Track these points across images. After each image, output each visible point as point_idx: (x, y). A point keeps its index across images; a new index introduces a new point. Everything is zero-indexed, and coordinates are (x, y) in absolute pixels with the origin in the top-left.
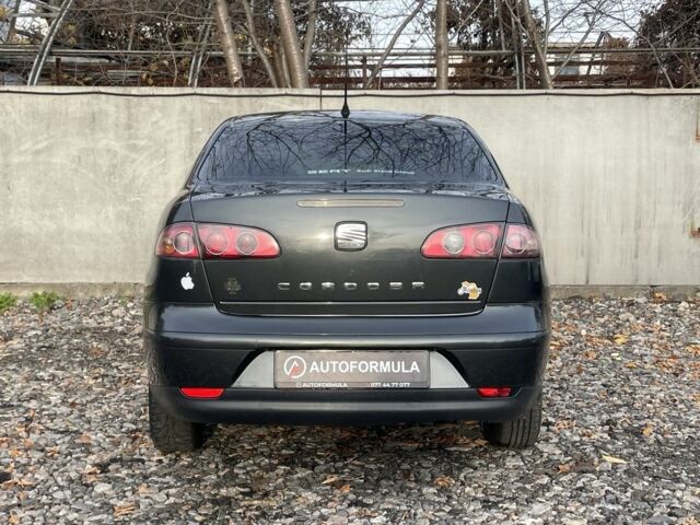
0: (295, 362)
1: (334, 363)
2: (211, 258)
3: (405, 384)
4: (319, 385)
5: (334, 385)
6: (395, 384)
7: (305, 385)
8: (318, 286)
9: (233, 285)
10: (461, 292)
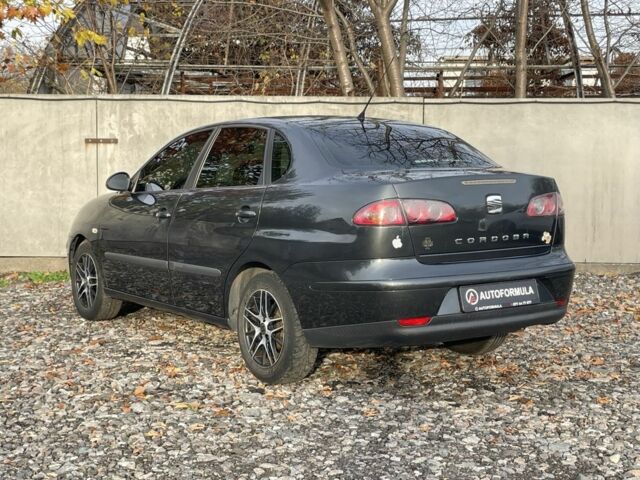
0: (472, 294)
1: (492, 292)
2: (411, 224)
3: (529, 302)
4: (487, 308)
5: (496, 307)
6: (524, 303)
7: (481, 309)
8: (477, 240)
9: (428, 243)
10: (543, 239)
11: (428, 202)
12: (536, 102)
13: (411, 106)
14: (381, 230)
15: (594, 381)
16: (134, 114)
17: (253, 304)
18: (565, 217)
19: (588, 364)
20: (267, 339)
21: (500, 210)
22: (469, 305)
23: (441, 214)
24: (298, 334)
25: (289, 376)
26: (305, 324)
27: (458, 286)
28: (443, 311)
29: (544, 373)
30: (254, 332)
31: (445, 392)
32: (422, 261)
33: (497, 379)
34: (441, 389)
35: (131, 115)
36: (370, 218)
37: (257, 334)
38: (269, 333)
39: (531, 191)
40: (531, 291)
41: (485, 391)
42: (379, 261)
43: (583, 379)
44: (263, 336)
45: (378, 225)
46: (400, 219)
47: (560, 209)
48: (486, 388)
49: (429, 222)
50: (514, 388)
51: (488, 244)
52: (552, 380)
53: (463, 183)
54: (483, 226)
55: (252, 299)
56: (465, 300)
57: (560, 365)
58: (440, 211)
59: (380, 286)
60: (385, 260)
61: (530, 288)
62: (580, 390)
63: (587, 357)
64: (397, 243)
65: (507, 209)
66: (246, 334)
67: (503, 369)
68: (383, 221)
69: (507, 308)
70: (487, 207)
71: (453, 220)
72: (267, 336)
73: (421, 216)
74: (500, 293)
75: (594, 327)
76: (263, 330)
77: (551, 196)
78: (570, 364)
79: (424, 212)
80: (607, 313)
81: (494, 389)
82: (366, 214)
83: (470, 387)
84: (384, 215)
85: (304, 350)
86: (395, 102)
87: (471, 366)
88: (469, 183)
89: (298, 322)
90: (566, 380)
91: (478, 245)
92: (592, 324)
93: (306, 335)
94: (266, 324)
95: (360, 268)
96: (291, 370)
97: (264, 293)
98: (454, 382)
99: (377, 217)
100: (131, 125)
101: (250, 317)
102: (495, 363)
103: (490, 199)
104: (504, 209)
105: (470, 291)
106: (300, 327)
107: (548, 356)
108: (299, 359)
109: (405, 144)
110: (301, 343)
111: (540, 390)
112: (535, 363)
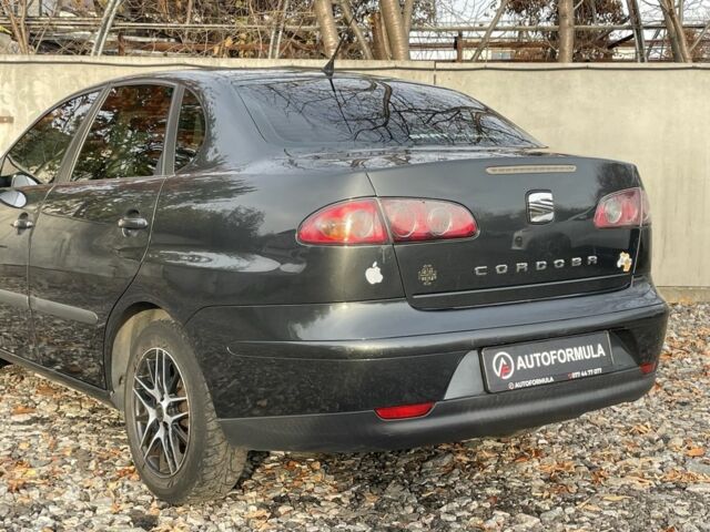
0: (503, 361)
1: (537, 355)
2: (398, 241)
3: (598, 371)
4: (529, 383)
5: (543, 381)
6: (591, 372)
7: (517, 385)
8: (512, 268)
9: (428, 275)
10: (619, 264)
11: (427, 202)
12: (587, 68)
13: (417, 72)
14: (346, 252)
15: (697, 489)
16: (36, 83)
17: (146, 371)
18: (652, 227)
19: (680, 455)
20: (167, 429)
21: (550, 216)
22: (500, 379)
23: (450, 224)
24: (212, 425)
25: (198, 494)
26: (221, 411)
27: (480, 347)
28: (453, 392)
29: (616, 473)
30: (147, 417)
31: (459, 520)
32: (417, 306)
33: (542, 489)
34: (450, 513)
35: (31, 84)
36: (327, 231)
37: (151, 420)
38: (169, 419)
39: (597, 186)
40: (601, 351)
41: (524, 517)
42: (344, 307)
43: (678, 487)
44: (161, 424)
45: (342, 245)
46: (380, 233)
47: (645, 216)
48: (526, 511)
49: (429, 238)
50: (570, 510)
51: (532, 275)
52: (629, 491)
53: (489, 170)
54: (519, 242)
55: (144, 362)
56: (491, 370)
57: (637, 455)
58: (447, 218)
59: (343, 349)
60: (352, 304)
61: (600, 346)
62: (679, 511)
63: (678, 442)
64: (374, 275)
65: (562, 214)
66: (137, 419)
67: (550, 465)
68: (351, 237)
69: (563, 382)
70: (527, 212)
71: (471, 234)
72: (165, 424)
73: (414, 228)
74: (548, 357)
75: (676, 383)
76: (160, 415)
77: (632, 194)
78: (653, 454)
79: (420, 222)
80: (689, 360)
81: (538, 512)
82: (320, 224)
83: (500, 508)
84: (353, 225)
85: (222, 453)
86: (396, 68)
87: (500, 459)
88: (498, 170)
89: (211, 405)
90: (652, 490)
91: (512, 277)
92: (671, 378)
93: (223, 427)
94: (164, 404)
95: (313, 319)
96: (201, 485)
97: (161, 353)
98: (475, 497)
99: (340, 228)
100: (31, 97)
101: (142, 392)
102: (538, 453)
103: (533, 198)
104: (555, 215)
105: (501, 356)
106: (214, 414)
107: (617, 438)
108: (214, 466)
109: (410, 117)
110: (218, 441)
111: (613, 513)
112: (598, 453)
